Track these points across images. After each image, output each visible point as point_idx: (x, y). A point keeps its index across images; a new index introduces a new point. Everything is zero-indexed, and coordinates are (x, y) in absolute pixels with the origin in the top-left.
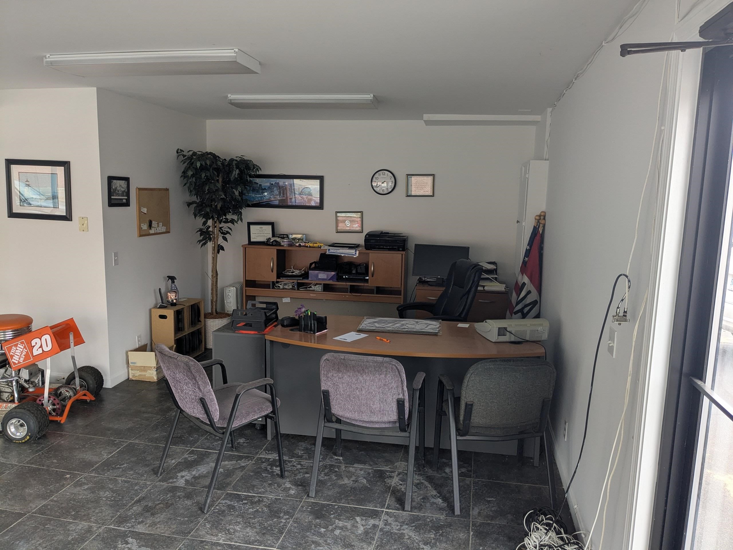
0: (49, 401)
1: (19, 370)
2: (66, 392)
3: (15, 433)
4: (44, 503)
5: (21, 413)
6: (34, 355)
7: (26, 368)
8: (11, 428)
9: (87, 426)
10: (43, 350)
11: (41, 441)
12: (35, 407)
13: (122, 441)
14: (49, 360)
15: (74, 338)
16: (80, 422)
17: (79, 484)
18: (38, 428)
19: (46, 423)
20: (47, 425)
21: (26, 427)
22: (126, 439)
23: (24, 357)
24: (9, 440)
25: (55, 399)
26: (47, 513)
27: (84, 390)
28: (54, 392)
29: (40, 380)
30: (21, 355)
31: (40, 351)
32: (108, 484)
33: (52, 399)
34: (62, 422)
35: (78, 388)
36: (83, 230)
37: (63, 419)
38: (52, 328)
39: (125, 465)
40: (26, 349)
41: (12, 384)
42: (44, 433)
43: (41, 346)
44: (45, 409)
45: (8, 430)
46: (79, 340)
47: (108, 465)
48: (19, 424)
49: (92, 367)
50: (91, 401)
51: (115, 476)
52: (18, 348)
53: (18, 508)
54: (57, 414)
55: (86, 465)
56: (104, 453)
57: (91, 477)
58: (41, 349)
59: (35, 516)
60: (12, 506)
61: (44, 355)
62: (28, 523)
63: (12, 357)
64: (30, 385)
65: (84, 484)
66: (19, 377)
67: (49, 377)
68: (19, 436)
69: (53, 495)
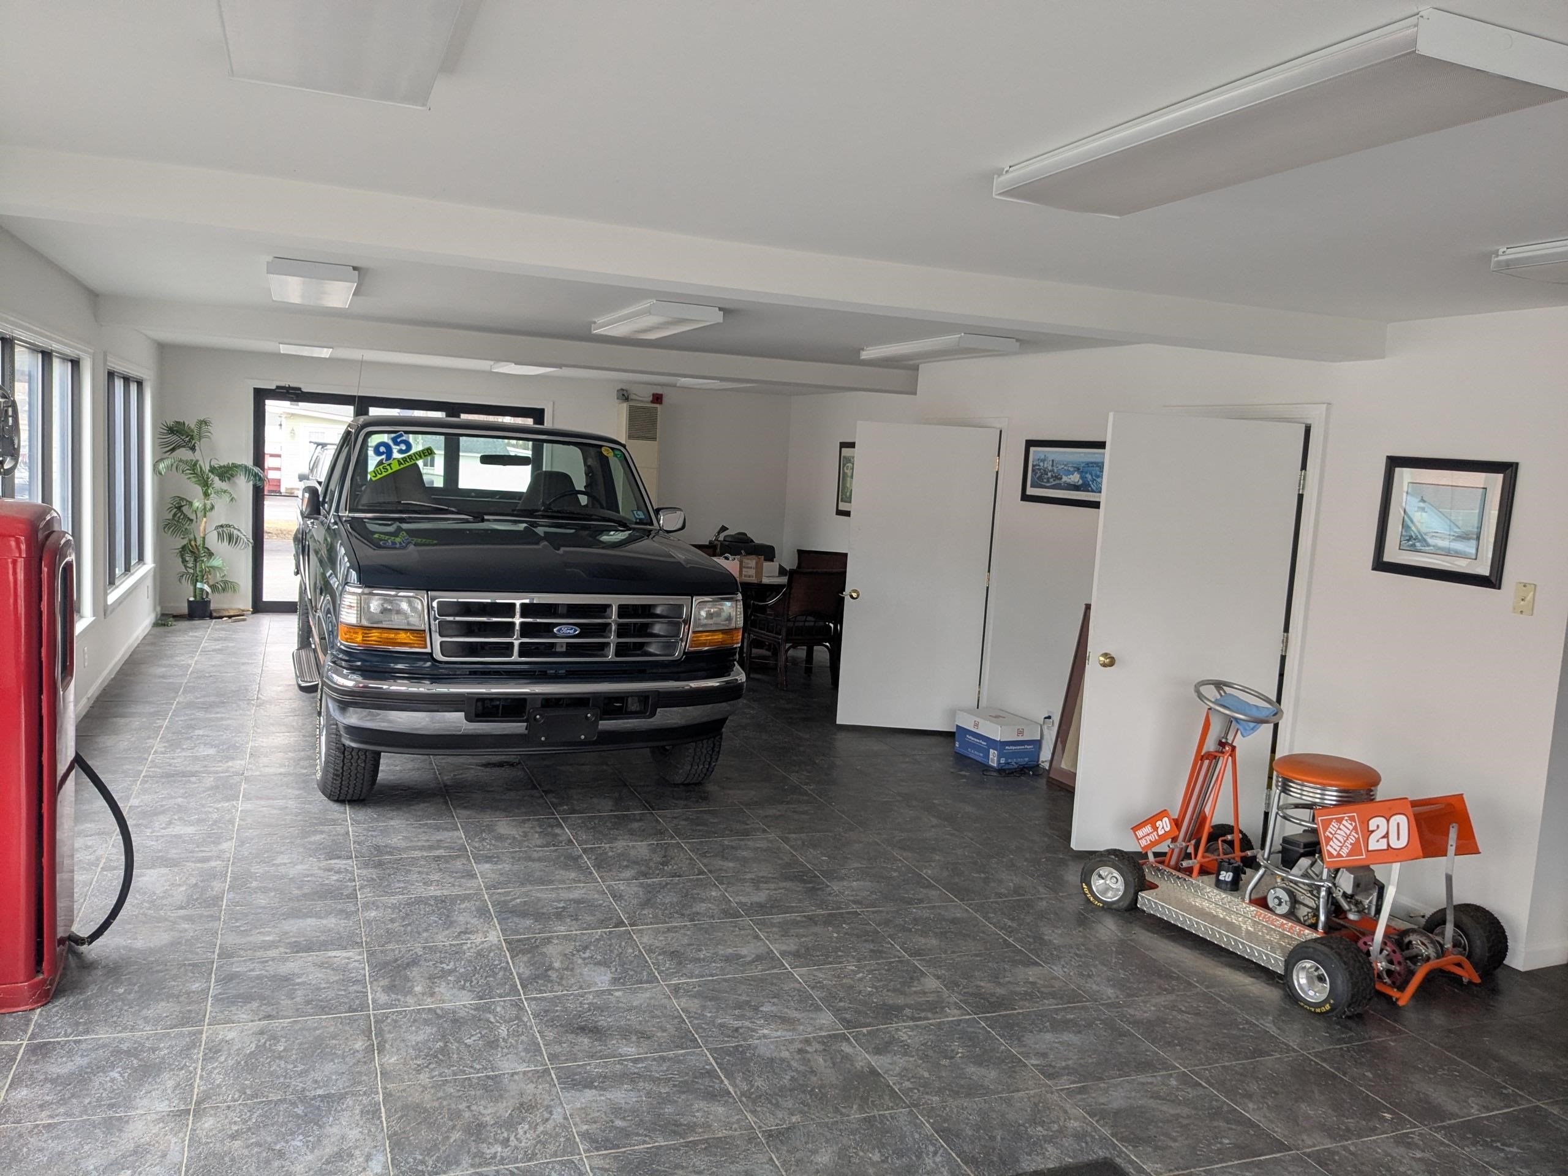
0: (1381, 951)
1: (1337, 871)
2: (1420, 945)
3: (1306, 989)
4: (1329, 1145)
5: (1325, 954)
6: (1370, 849)
7: (1350, 870)
8: (1300, 976)
9: (1450, 1031)
10: (1388, 845)
11: (1350, 1023)
12: (1352, 952)
13: (1520, 1095)
14: (1396, 867)
15: (1460, 837)
16: (1438, 1017)
17: (1403, 1141)
18: (1350, 995)
19: (1368, 992)
20: (1368, 997)
21: (1327, 986)
22: (1530, 1094)
23: (1350, 846)
24: (1292, 997)
25: (1394, 952)
26: (1330, 1167)
27: (1461, 954)
28: (1396, 937)
29: (1374, 902)
30: (1345, 841)
31: (1382, 845)
32: (1466, 1171)
33: (1388, 949)
34: (1401, 1003)
35: (1448, 945)
36: (1522, 612)
37: (1404, 998)
38: (1415, 804)
39: (1515, 1150)
40: (1357, 833)
41: (1319, 893)
42: (1359, 1010)
43: (1386, 836)
44: (1370, 963)
45: (1295, 977)
46: (1468, 845)
47: (1474, 1131)
48: (1316, 974)
49: (1488, 912)
50: (1470, 982)
51: (1487, 1163)
52: (1342, 827)
53: (1279, 1130)
54: (1394, 983)
55: (1430, 1112)
56: (1473, 1102)
57: (1434, 1140)
58: (1385, 840)
59: (1307, 1163)
60: (1271, 1121)
61: (1390, 855)
62: (1290, 1169)
63: (1328, 840)
64: (1353, 907)
65: (1417, 1147)
66: (1334, 884)
67: (1391, 901)
68: (1311, 997)
69: (1350, 1139)
